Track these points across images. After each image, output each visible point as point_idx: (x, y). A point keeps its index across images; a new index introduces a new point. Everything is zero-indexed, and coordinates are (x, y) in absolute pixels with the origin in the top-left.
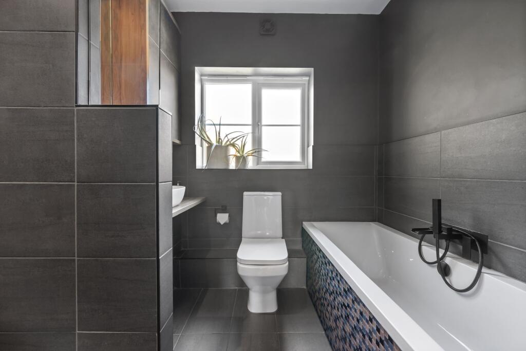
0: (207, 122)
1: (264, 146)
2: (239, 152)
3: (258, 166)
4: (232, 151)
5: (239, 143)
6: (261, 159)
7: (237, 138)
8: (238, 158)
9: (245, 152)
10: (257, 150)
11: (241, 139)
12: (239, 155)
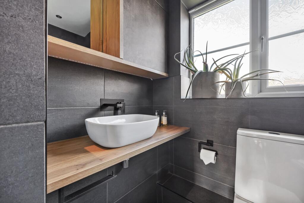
0: (195, 54)
1: (271, 65)
2: (231, 78)
3: (261, 93)
4: (222, 77)
5: (231, 67)
6: (266, 84)
7: (229, 63)
8: (228, 85)
9: (239, 77)
10: (259, 73)
11: (234, 63)
12: (230, 81)
